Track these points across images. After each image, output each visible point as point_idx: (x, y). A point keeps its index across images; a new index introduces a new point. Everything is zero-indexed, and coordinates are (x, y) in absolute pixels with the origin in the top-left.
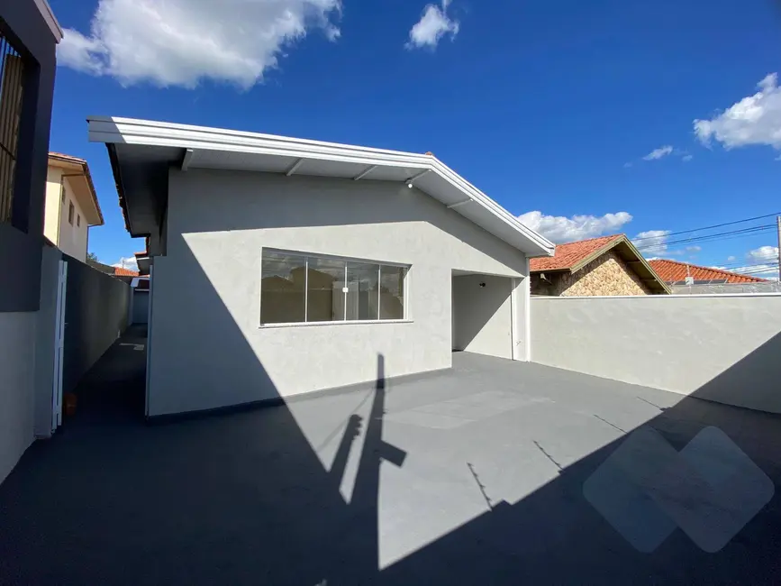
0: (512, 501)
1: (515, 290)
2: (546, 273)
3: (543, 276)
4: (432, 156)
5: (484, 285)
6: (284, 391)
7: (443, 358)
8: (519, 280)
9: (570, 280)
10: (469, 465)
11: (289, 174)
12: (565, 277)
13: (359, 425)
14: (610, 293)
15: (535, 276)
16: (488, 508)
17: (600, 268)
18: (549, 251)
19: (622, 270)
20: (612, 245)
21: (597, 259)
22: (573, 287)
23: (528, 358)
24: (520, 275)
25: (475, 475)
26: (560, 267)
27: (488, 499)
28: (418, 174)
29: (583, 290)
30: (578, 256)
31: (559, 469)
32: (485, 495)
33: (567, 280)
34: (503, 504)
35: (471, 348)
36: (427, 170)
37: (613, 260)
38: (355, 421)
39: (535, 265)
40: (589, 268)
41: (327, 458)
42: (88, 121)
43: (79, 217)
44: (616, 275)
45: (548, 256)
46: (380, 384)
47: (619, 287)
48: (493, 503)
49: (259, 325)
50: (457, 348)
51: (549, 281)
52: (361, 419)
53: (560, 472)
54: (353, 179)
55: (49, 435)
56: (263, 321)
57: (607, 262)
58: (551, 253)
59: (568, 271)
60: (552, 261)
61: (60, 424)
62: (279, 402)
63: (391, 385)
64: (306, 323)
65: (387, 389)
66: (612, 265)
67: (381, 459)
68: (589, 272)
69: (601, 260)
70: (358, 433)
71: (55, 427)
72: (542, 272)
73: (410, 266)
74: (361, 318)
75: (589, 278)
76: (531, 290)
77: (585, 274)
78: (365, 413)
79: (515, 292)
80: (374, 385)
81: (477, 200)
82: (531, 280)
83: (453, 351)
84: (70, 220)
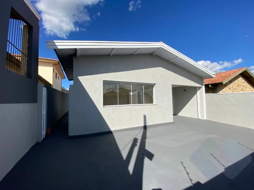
0: (203, 182)
1: (198, 92)
2: (211, 84)
3: (210, 86)
4: (162, 43)
5: (185, 90)
6: (112, 129)
7: (170, 118)
8: (200, 88)
9: (222, 87)
10: (182, 163)
11: (111, 55)
12: (220, 86)
13: (137, 142)
14: (241, 91)
15: (207, 86)
16: (192, 185)
17: (236, 82)
18: (212, 75)
19: (245, 82)
20: (241, 72)
21: (234, 78)
22: (224, 90)
23: (205, 119)
24: (201, 86)
25: (185, 168)
26: (218, 82)
27: (191, 180)
28: (157, 50)
29: (229, 91)
30: (225, 77)
31: (224, 168)
32: (189, 177)
33: (221, 87)
34: (198, 183)
35: (180, 114)
36: (160, 48)
37: (241, 78)
38: (135, 140)
39: (207, 81)
40: (230, 82)
41: (125, 155)
42: (47, 42)
43: (59, 77)
44: (243, 84)
45: (212, 78)
46: (145, 127)
47: (245, 89)
48: (194, 182)
49: (103, 106)
50: (175, 114)
51: (213, 88)
52: (138, 140)
53: (225, 169)
54: (133, 54)
55: (41, 141)
56: (104, 105)
57: (239, 79)
58: (214, 76)
59: (221, 83)
60: (214, 80)
61: (44, 137)
62: (110, 132)
63: (149, 127)
64: (118, 105)
65: (148, 129)
66: (241, 80)
67: (145, 156)
68: (231, 83)
69: (236, 78)
70: (136, 145)
71: (43, 138)
72: (210, 84)
73: (155, 84)
74: (138, 103)
75: (231, 86)
76: (205, 91)
77: (229, 84)
78: (139, 137)
79: (198, 93)
80: (143, 127)
81: (181, 57)
82: (205, 87)
83: (173, 115)
84: (56, 78)
